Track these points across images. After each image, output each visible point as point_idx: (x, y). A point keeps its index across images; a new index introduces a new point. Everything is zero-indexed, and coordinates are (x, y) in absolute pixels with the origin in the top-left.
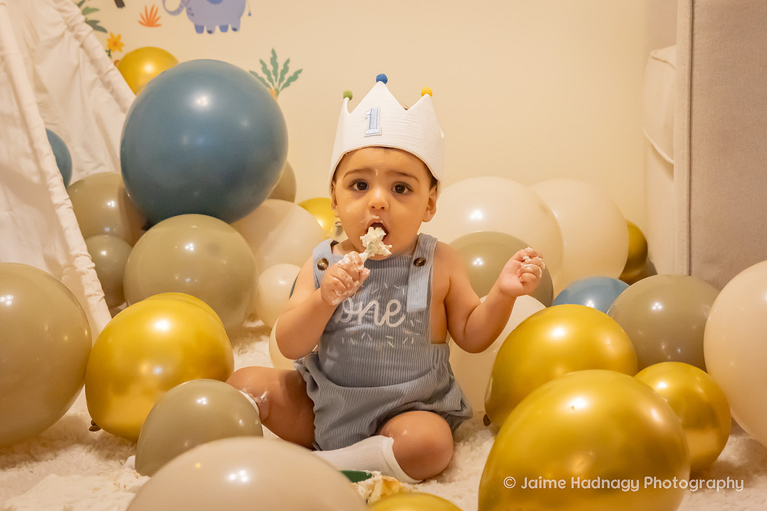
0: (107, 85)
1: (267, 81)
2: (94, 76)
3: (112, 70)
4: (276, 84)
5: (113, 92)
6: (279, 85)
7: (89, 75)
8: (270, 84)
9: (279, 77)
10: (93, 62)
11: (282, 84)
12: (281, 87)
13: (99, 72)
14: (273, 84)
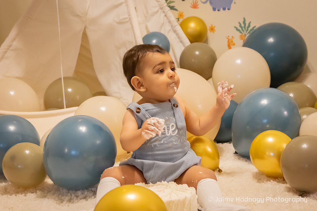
0: (175, 31)
1: (241, 31)
2: (170, 28)
3: (176, 25)
4: (245, 32)
5: (177, 34)
6: (246, 33)
7: (168, 27)
9: (246, 29)
10: (170, 22)
12: (247, 34)
13: (172, 26)
14: (244, 32)
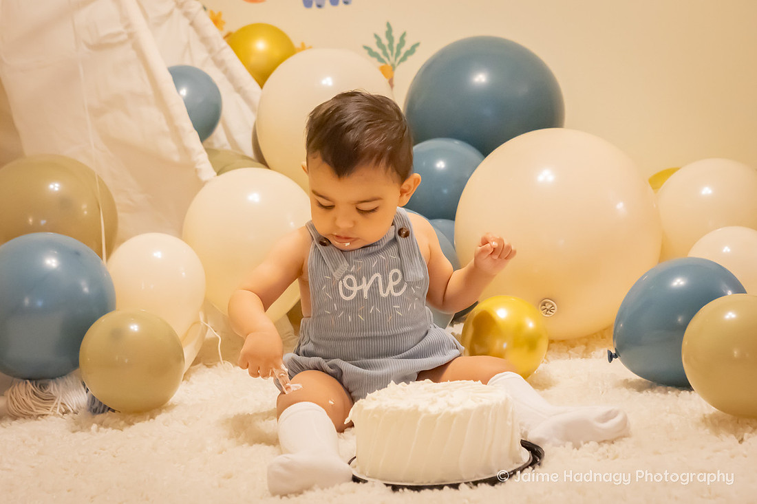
1: (382, 56)
4: (392, 59)
6: (396, 60)
7: (201, 53)
8: (386, 59)
9: (395, 51)
11: (398, 59)
12: (398, 62)
13: (211, 51)
14: (389, 59)
